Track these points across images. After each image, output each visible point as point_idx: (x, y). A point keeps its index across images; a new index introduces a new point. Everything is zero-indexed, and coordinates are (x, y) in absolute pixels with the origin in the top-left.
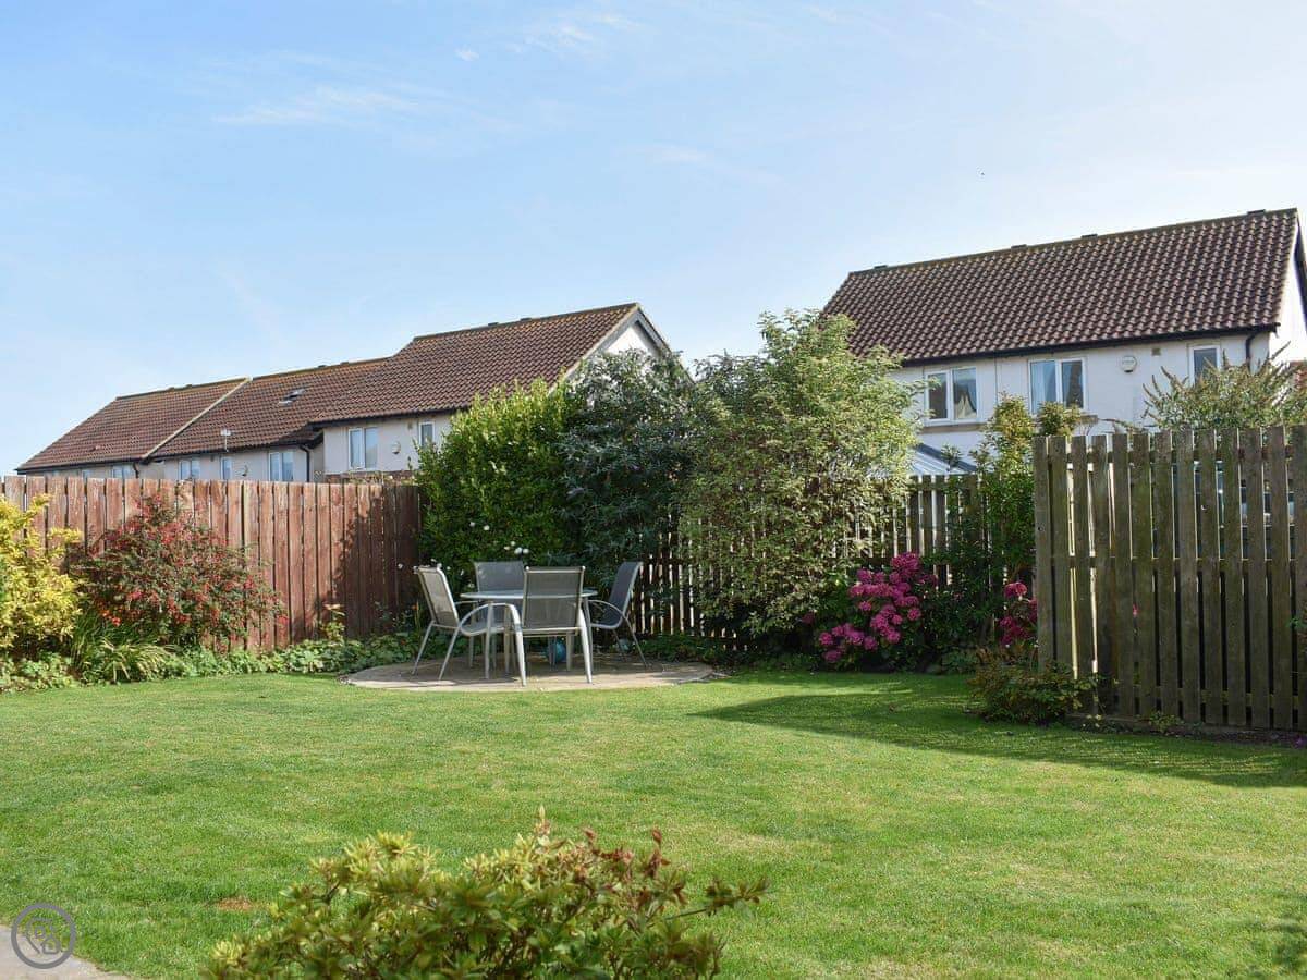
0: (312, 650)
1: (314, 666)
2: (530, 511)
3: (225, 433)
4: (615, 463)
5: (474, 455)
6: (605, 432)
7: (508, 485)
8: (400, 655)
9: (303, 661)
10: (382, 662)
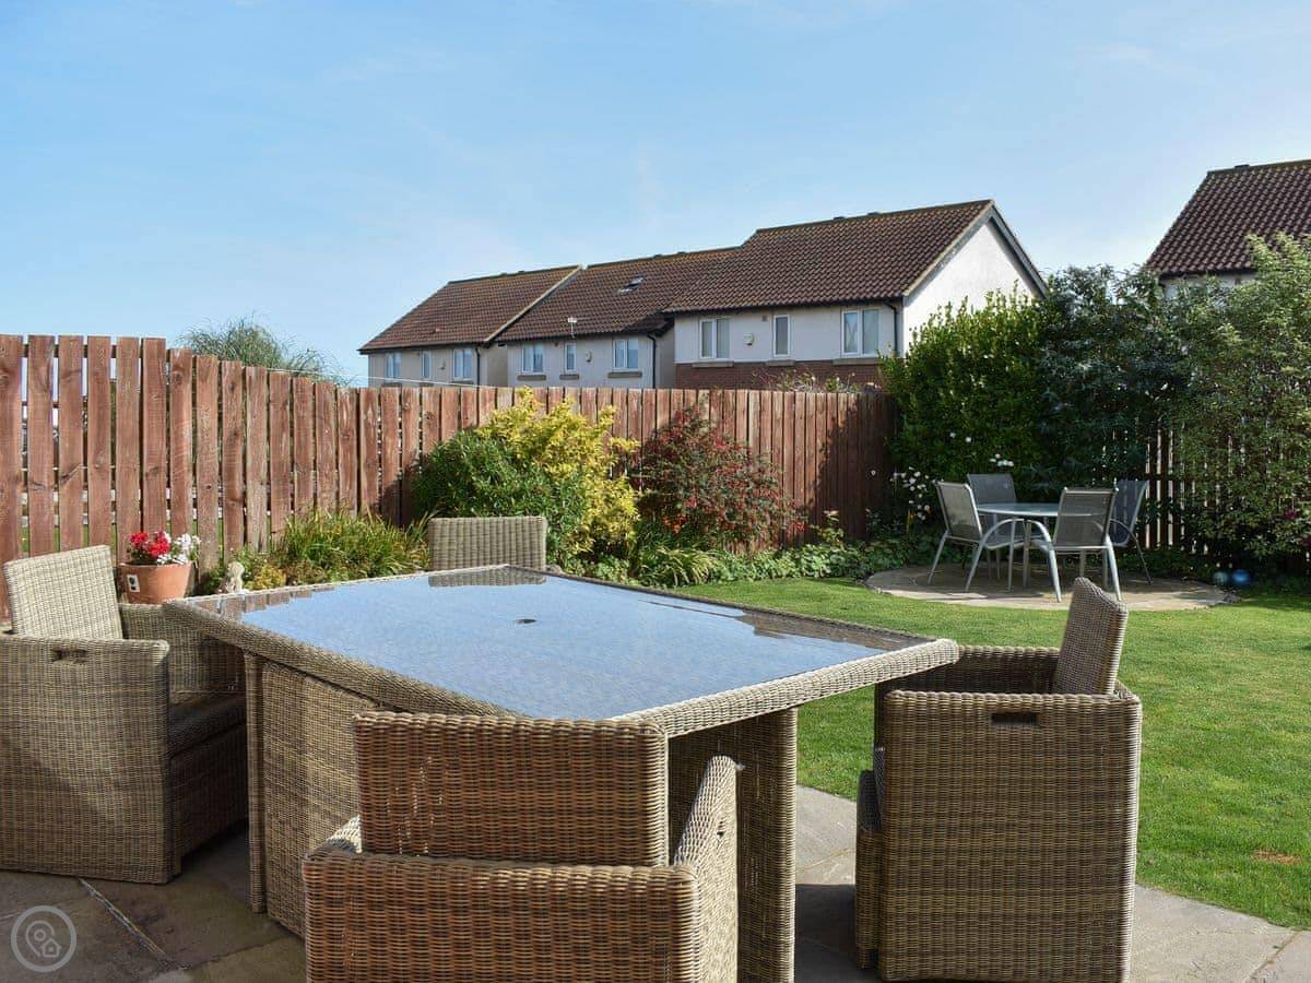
0: (819, 555)
1: (824, 571)
2: (1007, 423)
3: (572, 320)
4: (1099, 380)
5: (951, 367)
6: (1085, 348)
7: (987, 397)
8: (895, 562)
9: (814, 567)
10: (880, 568)
